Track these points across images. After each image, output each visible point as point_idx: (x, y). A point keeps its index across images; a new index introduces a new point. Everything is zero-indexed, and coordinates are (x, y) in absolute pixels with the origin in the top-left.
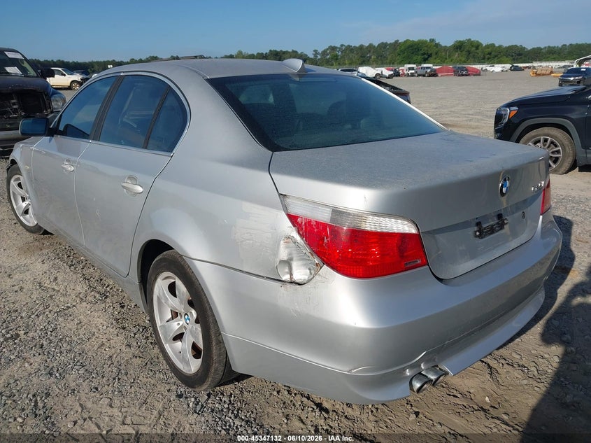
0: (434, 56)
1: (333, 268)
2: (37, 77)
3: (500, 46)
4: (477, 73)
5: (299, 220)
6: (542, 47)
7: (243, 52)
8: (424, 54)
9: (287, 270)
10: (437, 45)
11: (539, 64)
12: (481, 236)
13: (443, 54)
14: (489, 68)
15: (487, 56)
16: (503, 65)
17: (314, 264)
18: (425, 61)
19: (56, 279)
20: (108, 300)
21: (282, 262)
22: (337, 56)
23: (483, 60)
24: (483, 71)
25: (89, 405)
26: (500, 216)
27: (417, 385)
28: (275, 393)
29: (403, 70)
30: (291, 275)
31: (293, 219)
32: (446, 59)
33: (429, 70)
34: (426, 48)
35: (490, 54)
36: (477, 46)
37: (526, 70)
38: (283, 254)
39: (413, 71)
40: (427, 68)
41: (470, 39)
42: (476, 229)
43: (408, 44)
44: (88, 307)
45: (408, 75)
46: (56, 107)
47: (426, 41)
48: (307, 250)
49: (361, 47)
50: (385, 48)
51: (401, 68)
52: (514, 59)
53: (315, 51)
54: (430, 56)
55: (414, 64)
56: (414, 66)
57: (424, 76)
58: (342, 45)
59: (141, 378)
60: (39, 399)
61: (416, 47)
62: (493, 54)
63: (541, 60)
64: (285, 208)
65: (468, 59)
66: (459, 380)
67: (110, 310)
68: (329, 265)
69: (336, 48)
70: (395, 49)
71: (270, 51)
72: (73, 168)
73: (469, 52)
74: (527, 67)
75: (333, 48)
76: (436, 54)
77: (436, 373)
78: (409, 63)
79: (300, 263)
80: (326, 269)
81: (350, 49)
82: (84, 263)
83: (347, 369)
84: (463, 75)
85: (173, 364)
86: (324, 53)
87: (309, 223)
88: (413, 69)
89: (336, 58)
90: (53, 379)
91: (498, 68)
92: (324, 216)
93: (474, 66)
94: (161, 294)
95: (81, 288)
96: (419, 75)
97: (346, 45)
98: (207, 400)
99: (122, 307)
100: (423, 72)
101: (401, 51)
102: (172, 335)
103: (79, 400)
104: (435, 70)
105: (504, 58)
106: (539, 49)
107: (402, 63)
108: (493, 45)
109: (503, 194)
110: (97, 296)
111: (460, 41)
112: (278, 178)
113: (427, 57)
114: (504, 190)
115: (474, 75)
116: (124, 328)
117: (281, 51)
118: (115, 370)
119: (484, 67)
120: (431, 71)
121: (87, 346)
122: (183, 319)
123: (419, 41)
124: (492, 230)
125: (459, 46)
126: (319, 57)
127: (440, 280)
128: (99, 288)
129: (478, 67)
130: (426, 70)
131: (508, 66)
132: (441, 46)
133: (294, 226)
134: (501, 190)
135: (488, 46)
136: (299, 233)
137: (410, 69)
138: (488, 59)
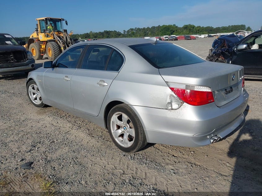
0: (175, 32)
1: (188, 103)
2: (19, 45)
3: (203, 27)
4: (194, 38)
5: (175, 89)
6: (220, 27)
7: (93, 32)
8: (171, 31)
9: (170, 105)
10: (177, 27)
11: (220, 34)
12: (226, 94)
13: (179, 31)
14: (199, 36)
15: (198, 31)
16: (205, 35)
17: (180, 103)
18: (172, 34)
19: (58, 122)
20: (82, 128)
21: (169, 103)
22: (134, 32)
23: (196, 33)
24: (197, 37)
25: (93, 160)
26: (231, 88)
27: (212, 141)
28: (157, 153)
29: (163, 38)
30: (172, 107)
31: (172, 89)
32: (181, 33)
33: (174, 38)
34: (172, 28)
35: (199, 30)
36: (194, 27)
37: (214, 37)
38: (169, 101)
39: (167, 38)
40: (173, 37)
41: (190, 24)
42: (225, 91)
43: (164, 27)
44: (76, 131)
45: (165, 40)
46: (29, 57)
47: (172, 25)
48: (178, 99)
49: (144, 29)
50: (154, 29)
51: (162, 37)
52: (209, 32)
53: (124, 31)
54: (174, 31)
55: (167, 35)
56: (168, 36)
57: (172, 40)
58: (136, 28)
59: (107, 151)
60: (74, 159)
61: (167, 28)
62: (200, 30)
63: (220, 32)
64: (169, 86)
65: (190, 32)
66: (218, 146)
67: (85, 131)
68: (186, 102)
69: (133, 29)
70: (159, 29)
71: (105, 31)
72: (69, 79)
73: (190, 30)
74: (214, 35)
75: (132, 29)
76: (176, 30)
77: (217, 137)
78: (165, 35)
79: (175, 103)
80: (185, 104)
81: (139, 29)
82: (65, 117)
83: (193, 135)
84: (189, 39)
85: (119, 145)
86: (128, 31)
87: (178, 90)
88: (167, 37)
89: (133, 34)
90: (76, 153)
91: (203, 36)
92: (183, 87)
93: (192, 36)
94: (115, 120)
95: (69, 125)
96: (170, 40)
97: (138, 28)
98: (134, 156)
99: (89, 130)
100: (172, 38)
101: (161, 30)
102: (119, 135)
103: (89, 159)
104: (177, 38)
105: (205, 32)
106: (219, 28)
107: (162, 35)
108: (200, 27)
109: (233, 80)
110: (77, 127)
111: (186, 25)
112: (164, 77)
113: (172, 32)
114: (234, 78)
115: (193, 39)
116: (93, 137)
117: (109, 31)
118: (97, 149)
119: (197, 36)
120: (175, 38)
121: (83, 143)
122: (123, 128)
123: (169, 25)
124: (229, 92)
125: (186, 27)
126: (126, 33)
127: (218, 107)
128: (76, 124)
129: (195, 36)
130: (173, 38)
131: (207, 35)
132: (178, 27)
133: (173, 91)
134: (233, 79)
135: (198, 27)
136: (175, 93)
137: (166, 37)
138: (198, 32)
